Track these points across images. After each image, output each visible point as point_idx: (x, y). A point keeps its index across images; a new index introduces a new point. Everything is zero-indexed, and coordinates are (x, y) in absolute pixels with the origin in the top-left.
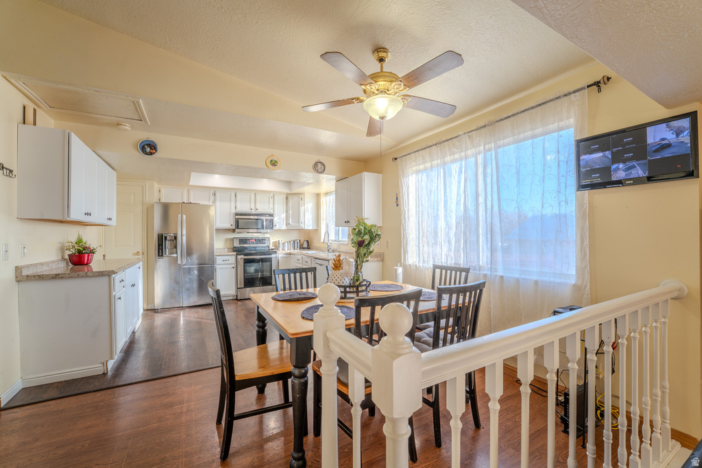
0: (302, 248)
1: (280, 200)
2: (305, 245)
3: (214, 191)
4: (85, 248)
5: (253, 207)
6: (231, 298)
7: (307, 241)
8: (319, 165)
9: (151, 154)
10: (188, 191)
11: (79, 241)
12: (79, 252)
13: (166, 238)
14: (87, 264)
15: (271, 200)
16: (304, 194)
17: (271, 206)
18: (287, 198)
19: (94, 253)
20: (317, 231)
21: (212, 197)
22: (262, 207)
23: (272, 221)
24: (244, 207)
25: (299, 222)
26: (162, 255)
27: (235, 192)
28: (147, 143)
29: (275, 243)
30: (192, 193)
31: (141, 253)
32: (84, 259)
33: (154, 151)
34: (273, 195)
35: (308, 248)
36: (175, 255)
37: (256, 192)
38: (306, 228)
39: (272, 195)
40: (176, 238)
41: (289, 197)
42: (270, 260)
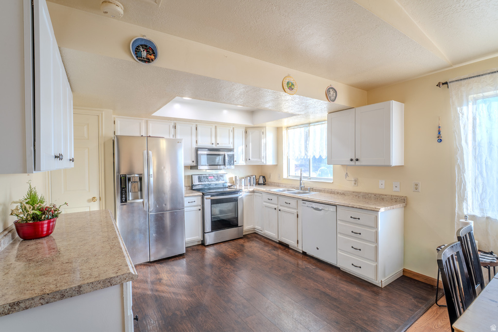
0: (258, 184)
1: (239, 133)
2: (261, 181)
3: (175, 123)
4: (43, 211)
5: (214, 141)
6: (196, 244)
7: (264, 177)
8: (332, 92)
9: (148, 61)
10: (147, 122)
11: (32, 199)
12: (35, 217)
13: (129, 179)
14: (48, 234)
15: (231, 134)
16: (266, 127)
17: (231, 140)
18: (246, 132)
19: (57, 216)
20: (277, 166)
21: (172, 130)
22: (223, 142)
23: (232, 157)
24: (206, 141)
25: (260, 158)
26: (126, 201)
27: (196, 125)
28: (143, 43)
29: (231, 179)
30: (150, 125)
31: (98, 198)
32: (42, 228)
33: (153, 57)
34: (233, 127)
35: (264, 184)
36: (141, 201)
37: (217, 125)
38: (267, 164)
39: (232, 129)
40: (141, 179)
41: (249, 131)
42: (235, 200)
